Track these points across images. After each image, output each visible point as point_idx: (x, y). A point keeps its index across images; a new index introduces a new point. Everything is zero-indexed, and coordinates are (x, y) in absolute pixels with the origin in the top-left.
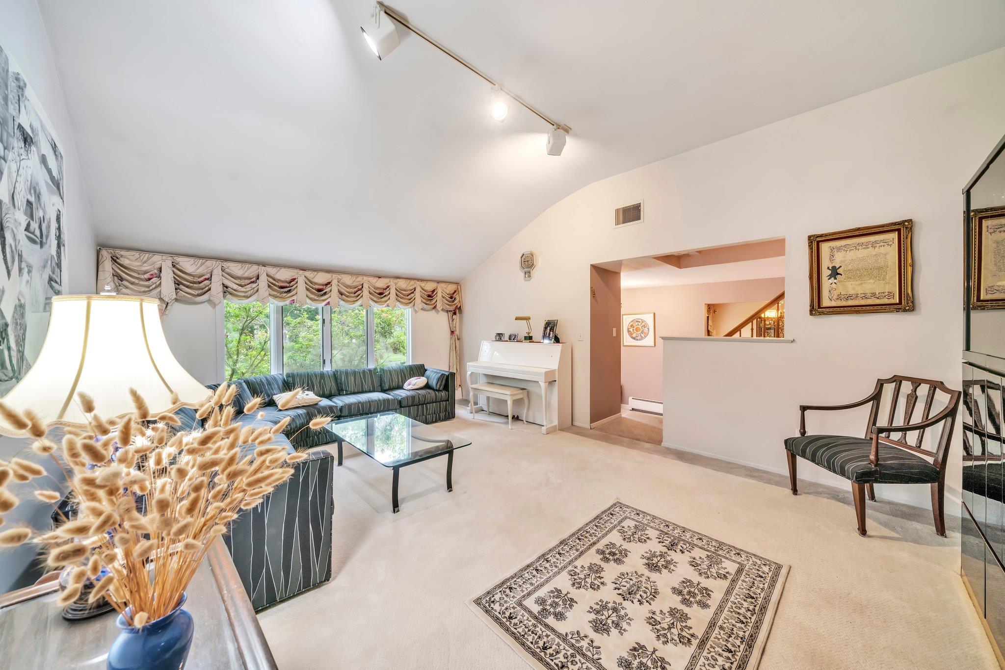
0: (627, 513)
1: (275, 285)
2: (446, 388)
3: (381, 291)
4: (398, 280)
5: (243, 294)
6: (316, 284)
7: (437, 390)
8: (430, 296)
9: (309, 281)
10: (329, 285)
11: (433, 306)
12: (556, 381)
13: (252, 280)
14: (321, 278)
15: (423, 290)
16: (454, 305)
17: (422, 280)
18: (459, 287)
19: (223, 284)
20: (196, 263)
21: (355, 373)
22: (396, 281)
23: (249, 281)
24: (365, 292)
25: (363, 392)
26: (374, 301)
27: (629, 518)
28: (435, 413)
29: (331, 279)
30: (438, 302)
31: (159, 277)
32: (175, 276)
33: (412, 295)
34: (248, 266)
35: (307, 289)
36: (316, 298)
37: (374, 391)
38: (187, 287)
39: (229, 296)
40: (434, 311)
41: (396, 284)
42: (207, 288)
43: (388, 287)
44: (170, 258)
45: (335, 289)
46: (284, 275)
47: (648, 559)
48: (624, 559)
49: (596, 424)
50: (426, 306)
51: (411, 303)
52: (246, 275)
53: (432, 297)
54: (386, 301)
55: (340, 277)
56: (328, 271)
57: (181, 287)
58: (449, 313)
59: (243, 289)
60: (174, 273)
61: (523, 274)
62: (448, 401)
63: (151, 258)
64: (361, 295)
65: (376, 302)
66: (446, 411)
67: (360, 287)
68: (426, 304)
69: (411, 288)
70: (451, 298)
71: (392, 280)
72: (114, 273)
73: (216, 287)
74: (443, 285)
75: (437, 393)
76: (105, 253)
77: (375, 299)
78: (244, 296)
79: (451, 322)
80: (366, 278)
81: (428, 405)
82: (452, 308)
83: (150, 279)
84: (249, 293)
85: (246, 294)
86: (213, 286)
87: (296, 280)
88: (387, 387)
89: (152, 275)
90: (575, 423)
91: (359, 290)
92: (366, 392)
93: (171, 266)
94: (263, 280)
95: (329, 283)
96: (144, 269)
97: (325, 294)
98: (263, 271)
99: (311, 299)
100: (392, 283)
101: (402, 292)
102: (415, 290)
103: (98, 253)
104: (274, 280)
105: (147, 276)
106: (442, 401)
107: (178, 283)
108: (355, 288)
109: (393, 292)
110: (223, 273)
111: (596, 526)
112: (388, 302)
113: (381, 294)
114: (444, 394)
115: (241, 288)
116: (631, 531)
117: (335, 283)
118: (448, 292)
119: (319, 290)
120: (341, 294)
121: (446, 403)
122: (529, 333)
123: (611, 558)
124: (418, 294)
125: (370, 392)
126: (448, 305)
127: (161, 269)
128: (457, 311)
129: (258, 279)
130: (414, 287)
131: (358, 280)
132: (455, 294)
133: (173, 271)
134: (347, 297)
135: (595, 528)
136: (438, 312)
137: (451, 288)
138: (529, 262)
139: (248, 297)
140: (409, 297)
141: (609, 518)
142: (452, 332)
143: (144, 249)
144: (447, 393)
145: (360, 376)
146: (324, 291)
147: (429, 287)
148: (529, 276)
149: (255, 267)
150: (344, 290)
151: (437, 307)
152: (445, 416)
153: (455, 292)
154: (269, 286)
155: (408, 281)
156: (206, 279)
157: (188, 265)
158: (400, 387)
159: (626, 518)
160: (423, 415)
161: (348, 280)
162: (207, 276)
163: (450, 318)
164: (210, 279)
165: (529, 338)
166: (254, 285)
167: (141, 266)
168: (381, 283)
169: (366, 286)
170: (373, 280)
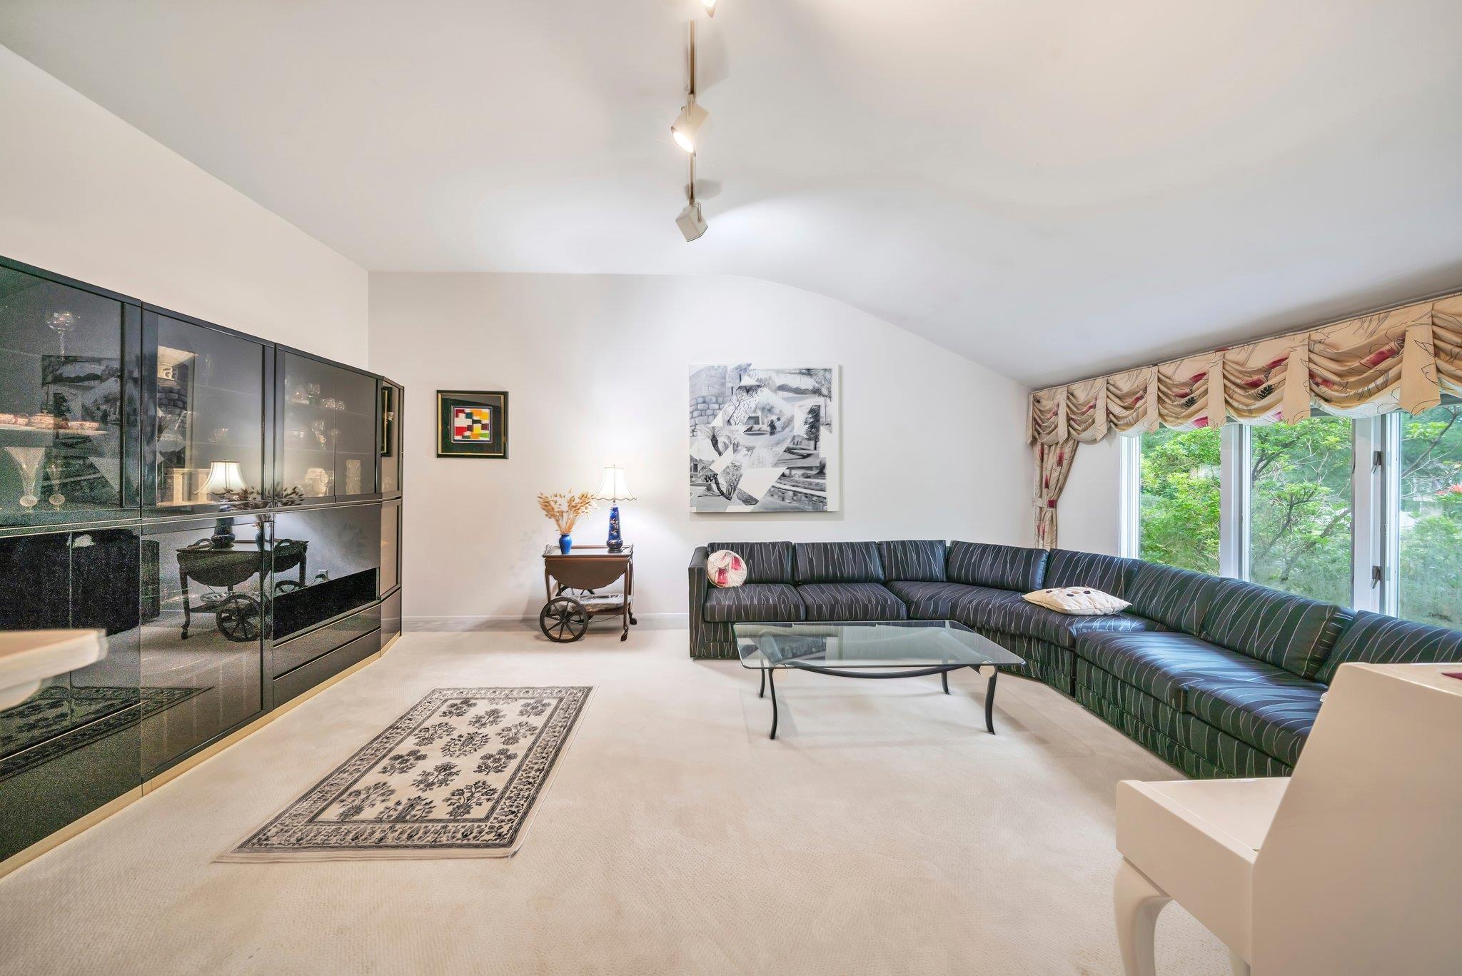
0: (487, 830)
1: (1167, 396)
5: (1123, 422)
6: (1247, 372)
9: (1232, 374)
10: (1279, 368)
13: (1138, 395)
14: (1259, 357)
19: (1107, 411)
20: (1086, 388)
23: (1134, 399)
27: (480, 820)
29: (1287, 352)
31: (1057, 414)
32: (1069, 412)
34: (1133, 372)
35: (1230, 391)
36: (1247, 405)
38: (1077, 422)
39: (1113, 427)
42: (1091, 420)
44: (1066, 389)
47: (451, 774)
48: (481, 761)
52: (1133, 389)
55: (1317, 336)
57: (1072, 423)
59: (1127, 414)
60: (1068, 407)
63: (1055, 392)
64: (1395, 370)
72: (1033, 417)
73: (1100, 417)
78: (1126, 424)
84: (1131, 419)
85: (1127, 420)
86: (1097, 416)
87: (1205, 377)
89: (1054, 413)
93: (1066, 398)
94: (1152, 388)
95: (1280, 362)
96: (1048, 408)
97: (1269, 390)
98: (1150, 375)
103: (1029, 398)
105: (1050, 416)
107: (1069, 419)
110: (1108, 393)
111: (530, 783)
115: (1124, 411)
116: (475, 800)
123: (497, 757)
127: (1059, 403)
129: (1146, 391)
133: (1067, 404)
135: (531, 780)
139: (1131, 425)
141: (515, 803)
143: (1054, 384)
146: (1266, 386)
149: (1142, 371)
156: (1091, 407)
157: (1080, 394)
159: (487, 818)
162: (1092, 403)
164: (1094, 406)
166: (1140, 403)
167: (1048, 405)
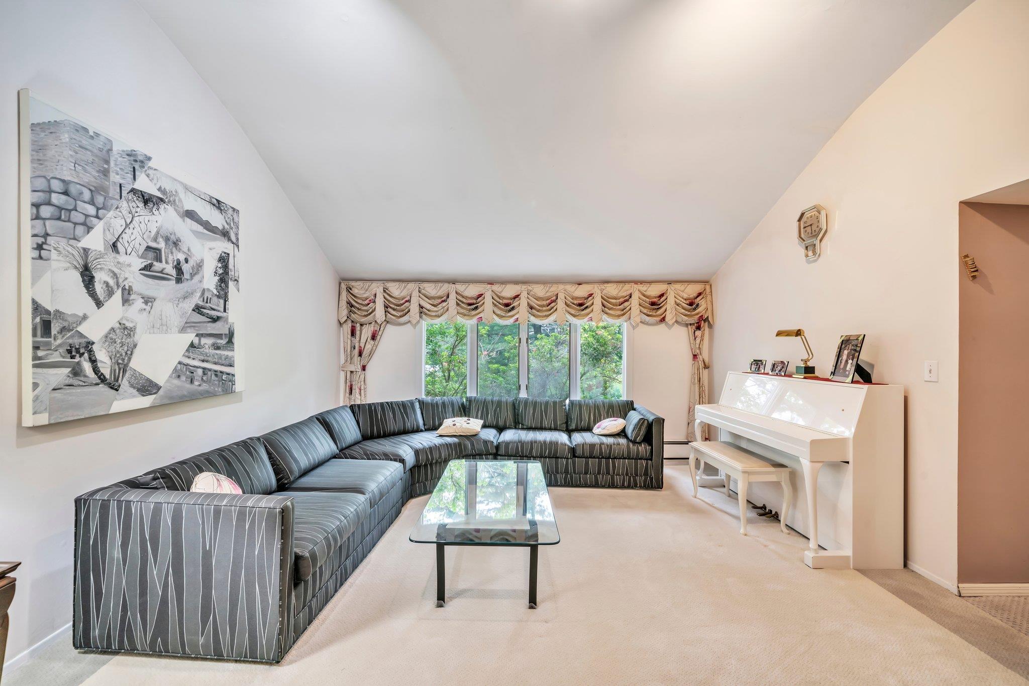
1: (463, 302)
2: (648, 438)
3: (580, 302)
4: (606, 285)
5: (434, 314)
6: (504, 298)
7: (631, 441)
8: (655, 304)
9: (497, 297)
10: (517, 299)
11: (658, 319)
12: (848, 462)
13: (443, 299)
14: (509, 291)
15: (644, 296)
16: (697, 314)
17: (642, 282)
18: (708, 287)
19: (420, 305)
20: (400, 287)
21: (535, 404)
22: (603, 286)
23: (440, 301)
24: (560, 304)
25: (541, 428)
26: (572, 314)
28: (627, 474)
29: (520, 292)
30: (668, 313)
31: (374, 302)
32: (385, 301)
33: (626, 304)
34: (440, 284)
35: (495, 305)
36: (503, 314)
37: (556, 429)
38: (394, 309)
39: (424, 316)
40: (663, 325)
41: (602, 291)
42: (407, 310)
43: (591, 295)
44: (382, 285)
45: (523, 302)
46: (471, 291)
49: (970, 588)
50: (647, 319)
51: (623, 315)
52: (438, 294)
53: (659, 305)
54: (588, 314)
55: (530, 288)
56: (516, 282)
57: (390, 310)
58: (689, 327)
59: (435, 309)
60: (384, 298)
61: (803, 251)
62: (651, 460)
63: (371, 285)
64: (555, 308)
65: (574, 316)
66: (646, 474)
67: (554, 298)
68: (648, 315)
69: (624, 294)
70: (691, 304)
71: (596, 286)
72: (348, 301)
73: (414, 308)
74: (678, 286)
75: (631, 445)
76: (343, 286)
77: (573, 312)
78: (436, 316)
79: (692, 342)
80: (561, 287)
81: (617, 461)
82: (694, 319)
83: (369, 304)
84: (439, 313)
85: (437, 314)
86: (412, 308)
87: (483, 296)
88: (573, 426)
89: (370, 300)
90: (914, 565)
91: (552, 302)
92: (545, 429)
93: (382, 291)
94: (453, 296)
95: (517, 296)
96: (365, 296)
97: (513, 308)
98: (451, 288)
99: (498, 315)
100: (596, 290)
101: (609, 300)
102: (631, 297)
103: (340, 284)
104: (463, 297)
105: (366, 302)
106: (641, 459)
107: (386, 307)
108: (547, 300)
109: (598, 301)
110: (420, 294)
112: (590, 316)
113: (581, 305)
114: (643, 449)
115: (433, 307)
117: (524, 296)
118: (685, 296)
119: (507, 305)
120: (532, 308)
121: (647, 464)
122: (806, 361)
124: (635, 302)
125: (550, 429)
126: (685, 315)
127: (376, 294)
128: (701, 324)
129: (448, 297)
130: (628, 293)
131: (552, 289)
132: (698, 299)
133: (384, 296)
134: (538, 311)
136: (670, 327)
137: (691, 291)
138: (814, 227)
139: (439, 316)
140: (622, 307)
142: (695, 356)
143: (366, 279)
144: (649, 448)
145: (541, 410)
146: (511, 306)
147: (654, 291)
148: (814, 253)
149: (446, 285)
150: (534, 303)
151: (667, 319)
152: (645, 481)
153: (700, 294)
154: (458, 304)
155: (621, 285)
156: (406, 301)
157: (396, 290)
158: (589, 429)
160: (608, 473)
161: (540, 291)
162: (407, 299)
163: (691, 336)
164: (409, 301)
165: (809, 371)
166: (444, 304)
167: (364, 293)
168: (581, 292)
169: (561, 296)
170: (571, 288)
